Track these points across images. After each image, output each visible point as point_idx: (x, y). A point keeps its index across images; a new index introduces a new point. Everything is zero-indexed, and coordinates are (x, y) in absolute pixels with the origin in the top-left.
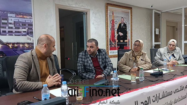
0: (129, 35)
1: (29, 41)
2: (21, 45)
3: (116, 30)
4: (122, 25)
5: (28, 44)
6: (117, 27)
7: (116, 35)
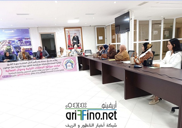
0: (80, 42)
2: (28, 49)
3: (72, 40)
4: (75, 37)
5: (30, 48)
6: (72, 38)
7: (72, 42)
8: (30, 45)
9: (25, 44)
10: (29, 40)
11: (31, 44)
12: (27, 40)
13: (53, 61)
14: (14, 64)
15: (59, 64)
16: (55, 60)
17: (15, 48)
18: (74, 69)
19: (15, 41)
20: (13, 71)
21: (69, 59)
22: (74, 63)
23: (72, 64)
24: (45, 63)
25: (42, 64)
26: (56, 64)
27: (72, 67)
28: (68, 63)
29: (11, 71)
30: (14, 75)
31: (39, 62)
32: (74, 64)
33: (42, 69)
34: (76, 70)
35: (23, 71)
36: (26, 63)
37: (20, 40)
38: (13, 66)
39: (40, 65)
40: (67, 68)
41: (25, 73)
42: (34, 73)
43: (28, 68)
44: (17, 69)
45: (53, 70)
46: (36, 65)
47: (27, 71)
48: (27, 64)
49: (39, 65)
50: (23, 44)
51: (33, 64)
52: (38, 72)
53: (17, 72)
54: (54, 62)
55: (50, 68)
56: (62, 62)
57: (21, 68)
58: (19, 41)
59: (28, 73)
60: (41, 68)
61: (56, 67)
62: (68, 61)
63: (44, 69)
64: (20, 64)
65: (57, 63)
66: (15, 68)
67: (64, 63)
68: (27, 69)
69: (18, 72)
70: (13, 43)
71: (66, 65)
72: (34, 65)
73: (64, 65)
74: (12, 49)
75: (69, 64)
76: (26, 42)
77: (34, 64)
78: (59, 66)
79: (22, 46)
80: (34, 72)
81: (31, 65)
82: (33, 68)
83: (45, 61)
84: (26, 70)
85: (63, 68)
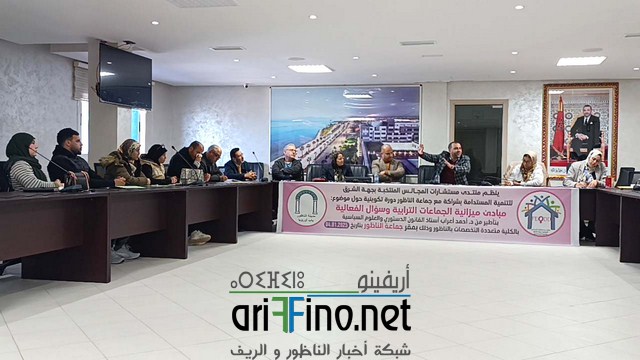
1: (414, 149)
2: (405, 153)
5: (413, 151)
8: (415, 139)
9: (399, 137)
10: (413, 124)
11: (417, 138)
12: (406, 125)
13: (485, 193)
14: (363, 190)
15: (502, 209)
16: (492, 193)
17: (368, 145)
18: (558, 236)
19: (373, 124)
20: (357, 209)
21: (545, 195)
22: (561, 210)
23: (554, 215)
24: (454, 197)
25: (445, 202)
26: (492, 208)
27: (553, 227)
28: (536, 207)
29: (351, 209)
30: (356, 222)
31: (437, 192)
32: (561, 217)
33: (442, 217)
34: (567, 241)
35: (383, 215)
36: (398, 190)
37: (388, 123)
38: (358, 194)
39: (440, 202)
40: (530, 227)
41: (389, 224)
42: (413, 228)
43: (400, 206)
44: (366, 205)
45: (480, 226)
46: (426, 202)
47: (397, 216)
48: (399, 196)
49: (436, 202)
50: (393, 136)
51: (416, 196)
52: (429, 225)
53: (366, 215)
54: (486, 199)
55: (471, 219)
56: (515, 204)
57: (379, 205)
58: (384, 124)
59: (396, 223)
60: (438, 212)
61: (491, 218)
62: (538, 202)
63: (449, 217)
64: (379, 190)
65: (495, 203)
66: (363, 202)
67: (523, 205)
68: (395, 210)
69: (368, 215)
70: (365, 132)
71: (529, 214)
72: (418, 201)
73: (522, 215)
74: (358, 148)
75: (541, 212)
76: (403, 131)
77: (421, 197)
78: (504, 214)
79: (390, 140)
80: (415, 224)
81: (411, 201)
82: (414, 210)
83: (457, 193)
84: (392, 215)
85: (515, 226)
